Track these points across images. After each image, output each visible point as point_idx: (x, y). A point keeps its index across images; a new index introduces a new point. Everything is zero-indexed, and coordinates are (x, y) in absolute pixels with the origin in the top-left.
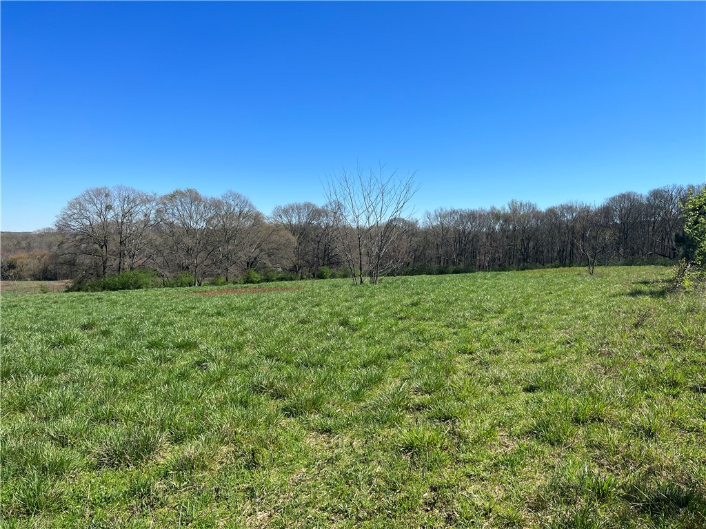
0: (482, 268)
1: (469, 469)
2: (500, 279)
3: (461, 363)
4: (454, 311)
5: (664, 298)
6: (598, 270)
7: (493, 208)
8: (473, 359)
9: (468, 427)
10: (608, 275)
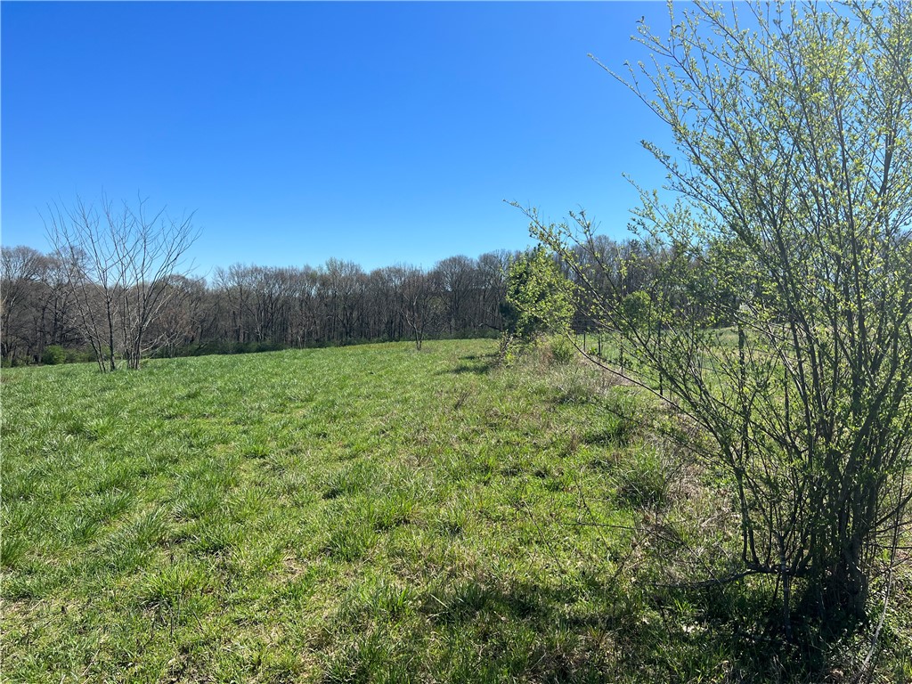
0: (295, 344)
1: (238, 613)
2: (314, 357)
3: (248, 471)
4: (248, 402)
5: (487, 374)
6: (426, 344)
7: (307, 268)
8: (264, 464)
9: (244, 558)
10: (436, 350)
